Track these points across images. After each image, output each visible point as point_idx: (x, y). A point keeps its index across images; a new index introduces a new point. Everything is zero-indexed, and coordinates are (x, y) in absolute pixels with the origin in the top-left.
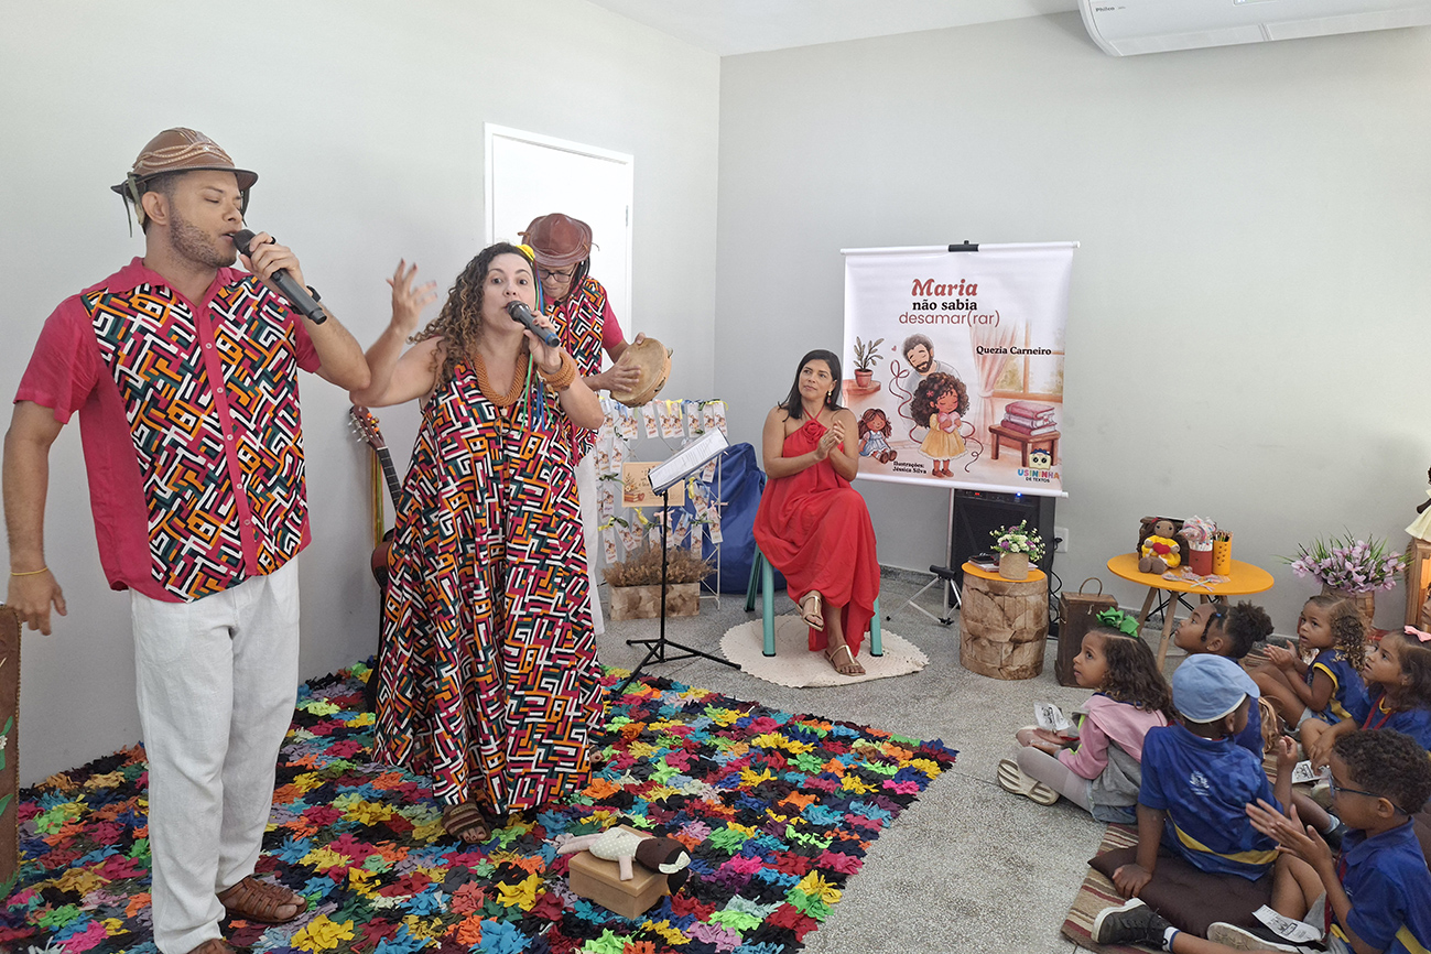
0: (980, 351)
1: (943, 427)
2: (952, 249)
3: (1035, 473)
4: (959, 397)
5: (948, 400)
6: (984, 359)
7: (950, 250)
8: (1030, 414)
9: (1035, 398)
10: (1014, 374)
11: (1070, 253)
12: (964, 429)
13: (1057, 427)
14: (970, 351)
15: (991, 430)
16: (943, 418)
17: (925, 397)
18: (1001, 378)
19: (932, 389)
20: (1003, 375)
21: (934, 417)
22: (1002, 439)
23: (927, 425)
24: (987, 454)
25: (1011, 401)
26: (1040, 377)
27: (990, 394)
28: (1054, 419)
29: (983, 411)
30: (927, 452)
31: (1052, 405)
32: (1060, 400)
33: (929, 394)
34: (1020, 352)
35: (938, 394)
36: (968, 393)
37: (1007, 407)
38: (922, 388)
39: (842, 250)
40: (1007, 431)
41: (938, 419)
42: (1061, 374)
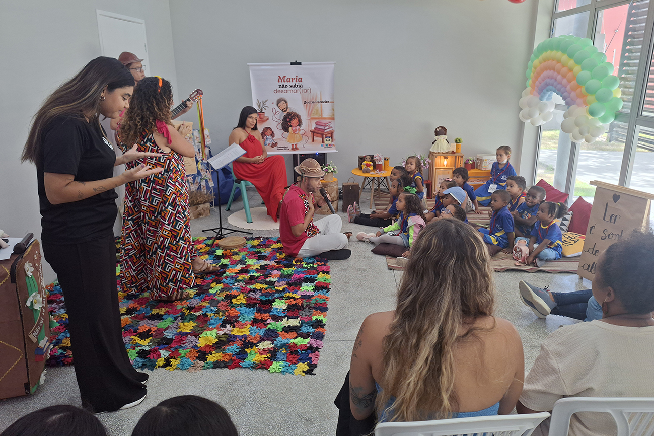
0: (305, 103)
1: (294, 132)
2: (292, 64)
3: (327, 145)
4: (299, 120)
5: (295, 122)
6: (307, 105)
7: (291, 64)
8: (324, 125)
9: (325, 119)
10: (317, 110)
11: (333, 66)
12: (302, 132)
13: (333, 129)
14: (301, 103)
15: (311, 131)
16: (294, 129)
17: (286, 121)
18: (313, 112)
19: (289, 118)
20: (314, 111)
21: (290, 128)
22: (315, 134)
23: (288, 132)
24: (310, 140)
25: (317, 120)
26: (326, 111)
27: (309, 118)
28: (331, 126)
29: (307, 125)
30: (289, 141)
31: (331, 121)
32: (333, 119)
33: (288, 120)
34: (319, 102)
35: (291, 120)
36: (302, 118)
37: (316, 123)
38: (285, 118)
39: (248, 64)
40: (316, 131)
41: (292, 129)
42: (333, 110)
